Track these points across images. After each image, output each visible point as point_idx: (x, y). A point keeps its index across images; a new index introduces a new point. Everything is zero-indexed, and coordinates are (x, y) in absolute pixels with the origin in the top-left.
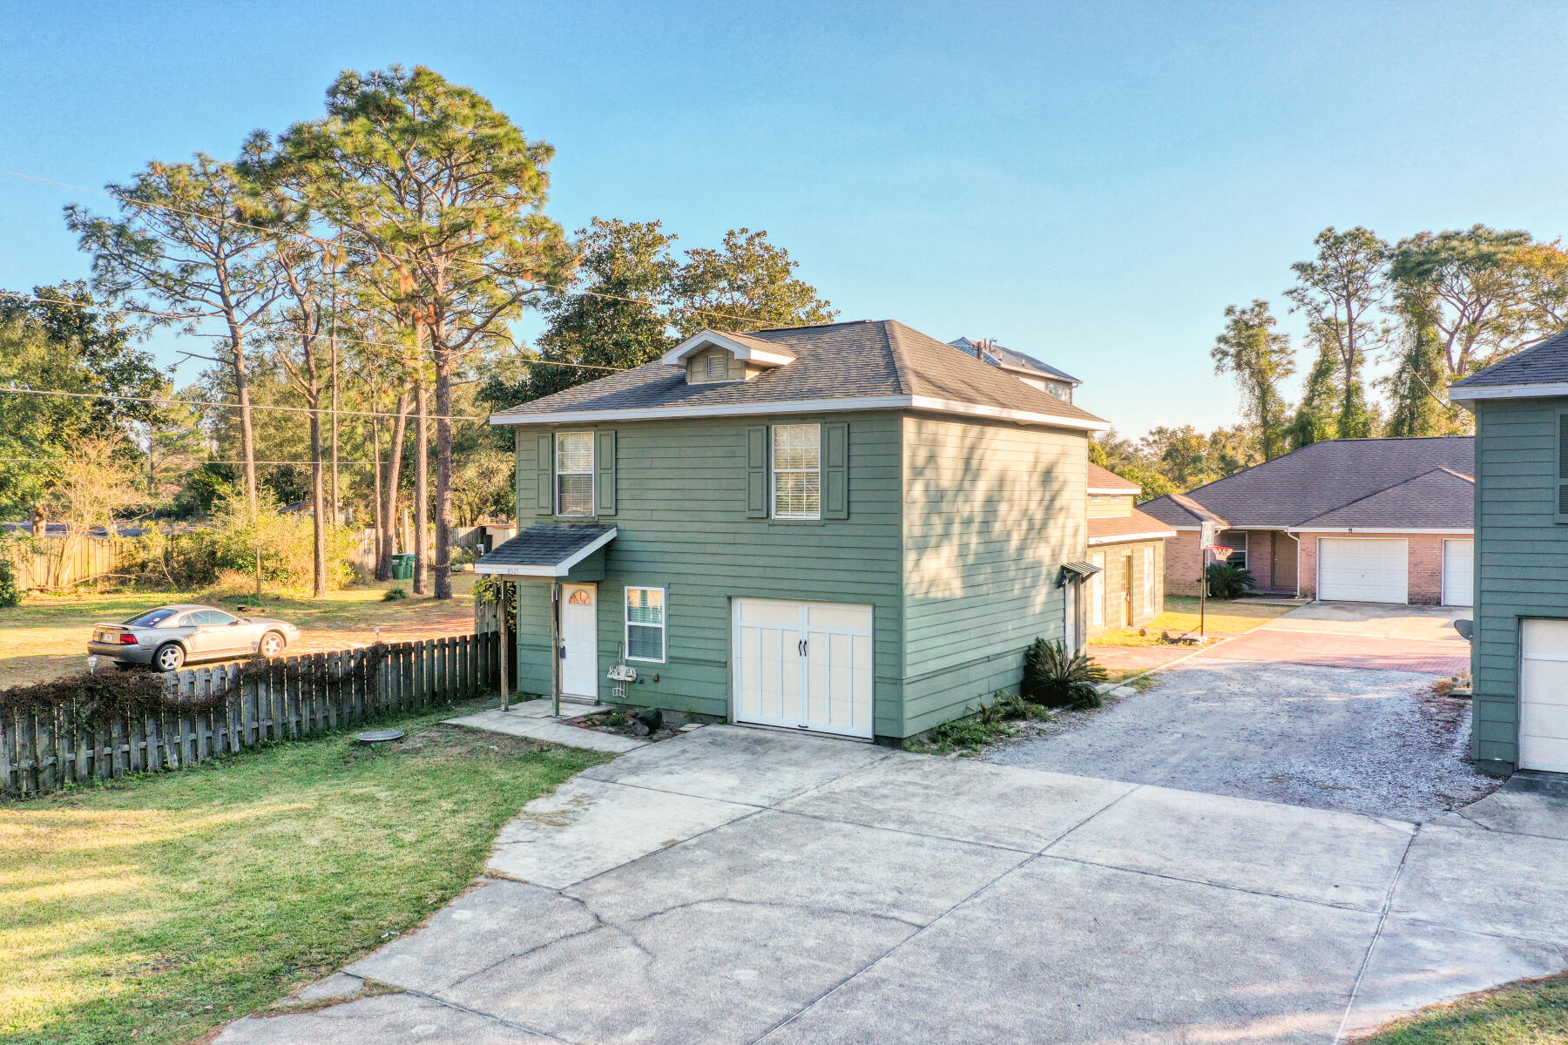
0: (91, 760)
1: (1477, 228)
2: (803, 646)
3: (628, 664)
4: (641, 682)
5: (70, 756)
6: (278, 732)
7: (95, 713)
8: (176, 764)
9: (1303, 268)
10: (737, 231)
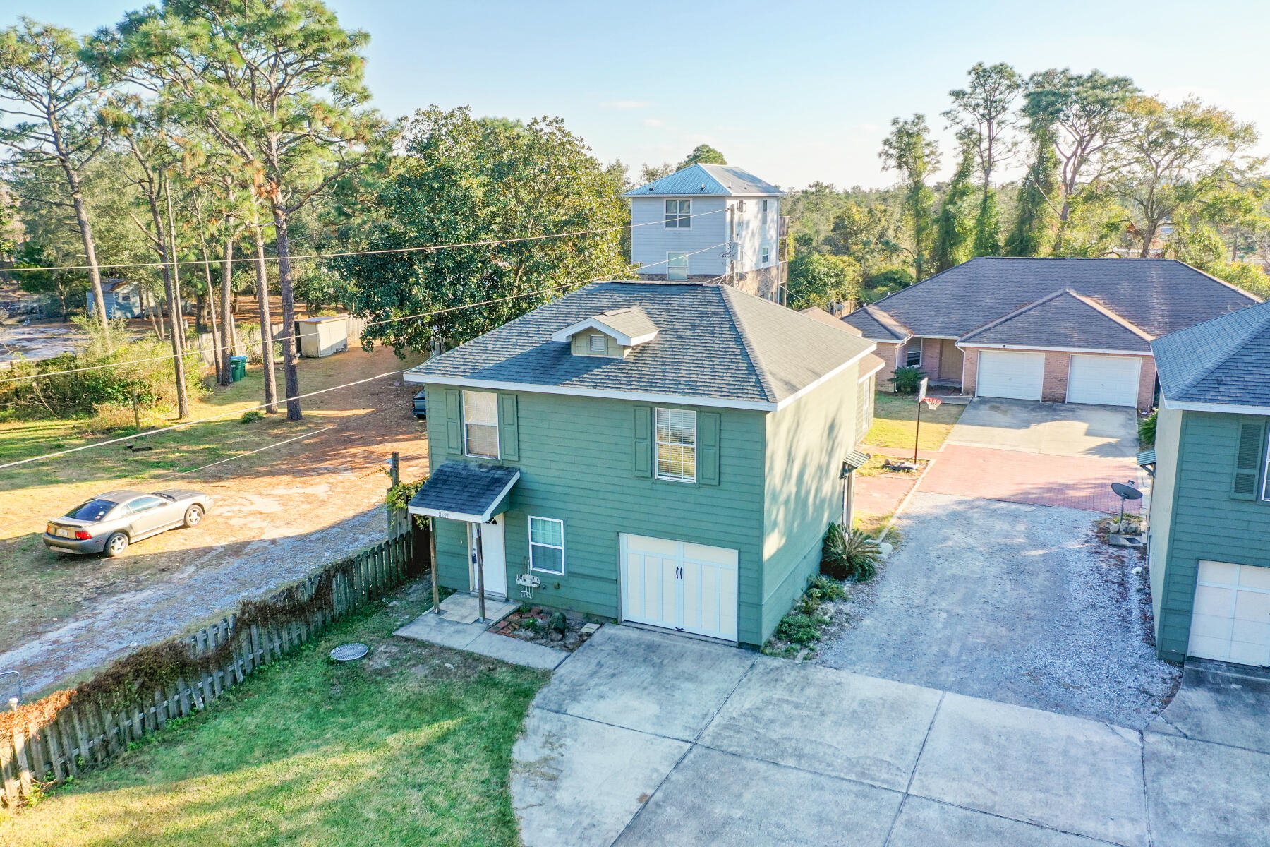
0: (143, 722)
1: (1095, 73)
2: (679, 572)
3: (533, 573)
4: (544, 588)
5: (127, 723)
6: (268, 657)
7: (142, 685)
8: (202, 705)
9: (958, 95)
10: (539, 119)
